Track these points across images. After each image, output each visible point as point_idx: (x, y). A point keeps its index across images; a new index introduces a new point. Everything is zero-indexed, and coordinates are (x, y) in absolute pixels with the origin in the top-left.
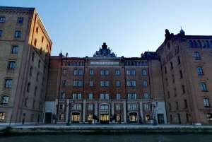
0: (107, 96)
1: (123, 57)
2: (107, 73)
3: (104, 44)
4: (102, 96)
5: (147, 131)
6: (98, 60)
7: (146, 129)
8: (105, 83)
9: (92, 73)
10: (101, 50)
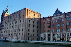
0: (59, 30)
1: (64, 13)
2: (59, 21)
3: (57, 9)
4: (57, 30)
5: (50, 44)
6: (55, 16)
7: (50, 43)
8: (58, 25)
9: (53, 22)
10: (56, 12)
